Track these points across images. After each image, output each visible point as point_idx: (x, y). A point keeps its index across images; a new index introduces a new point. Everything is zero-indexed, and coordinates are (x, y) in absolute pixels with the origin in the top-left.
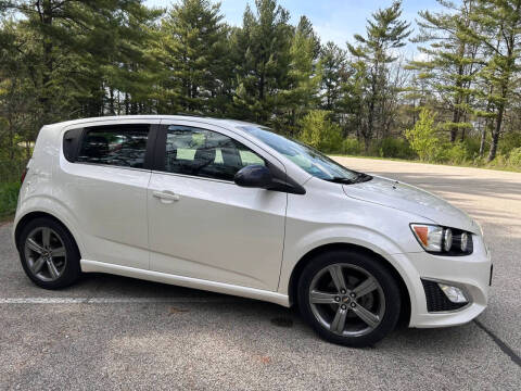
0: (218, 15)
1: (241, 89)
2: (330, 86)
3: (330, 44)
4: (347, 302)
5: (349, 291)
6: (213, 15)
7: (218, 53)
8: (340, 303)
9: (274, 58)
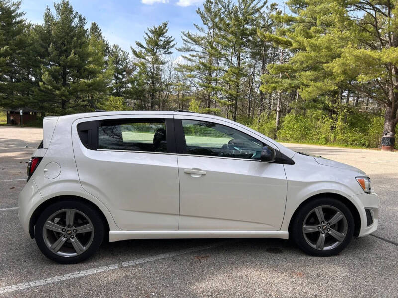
0: (19, 12)
1: (46, 77)
2: (117, 78)
3: (116, 47)
4: (325, 229)
5: (326, 222)
6: (14, 11)
7: (21, 44)
8: (321, 230)
9: (75, 53)
